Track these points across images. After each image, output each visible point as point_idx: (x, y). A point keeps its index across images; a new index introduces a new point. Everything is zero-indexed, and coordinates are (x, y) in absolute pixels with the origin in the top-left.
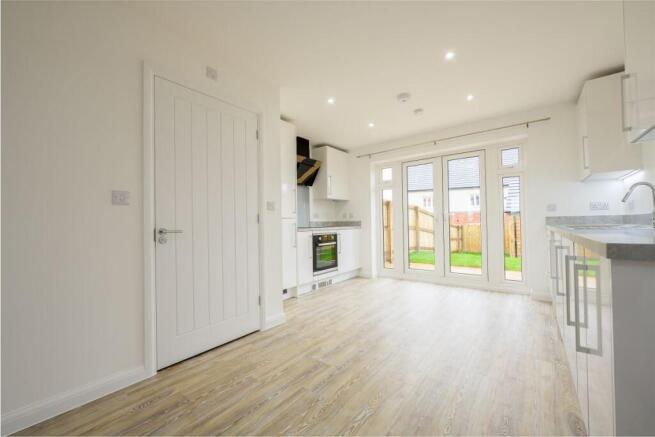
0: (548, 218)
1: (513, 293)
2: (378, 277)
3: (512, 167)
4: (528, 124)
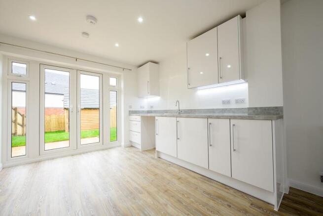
0: (130, 111)
1: (114, 148)
3: (114, 87)
4: (124, 69)
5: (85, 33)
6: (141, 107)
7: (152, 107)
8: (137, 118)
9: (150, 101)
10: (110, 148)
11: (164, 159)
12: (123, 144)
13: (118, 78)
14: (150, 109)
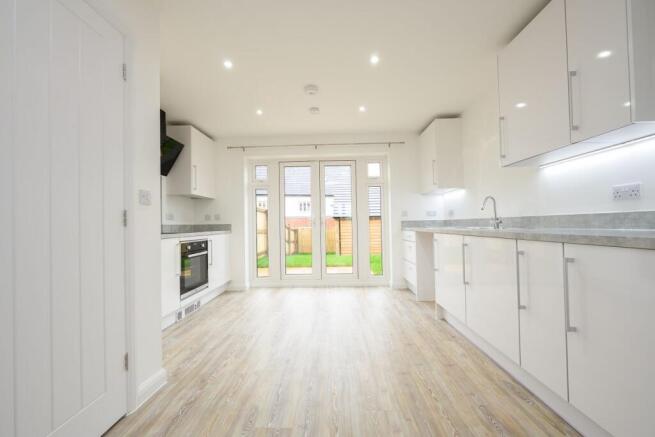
0: (403, 222)
1: (375, 287)
2: (251, 287)
3: (375, 178)
4: (389, 144)
5: (314, 109)
6: (429, 214)
7: (451, 213)
8: (411, 235)
9: (448, 201)
10: (369, 287)
11: (451, 326)
12: (391, 282)
13: (382, 161)
14: (448, 218)
